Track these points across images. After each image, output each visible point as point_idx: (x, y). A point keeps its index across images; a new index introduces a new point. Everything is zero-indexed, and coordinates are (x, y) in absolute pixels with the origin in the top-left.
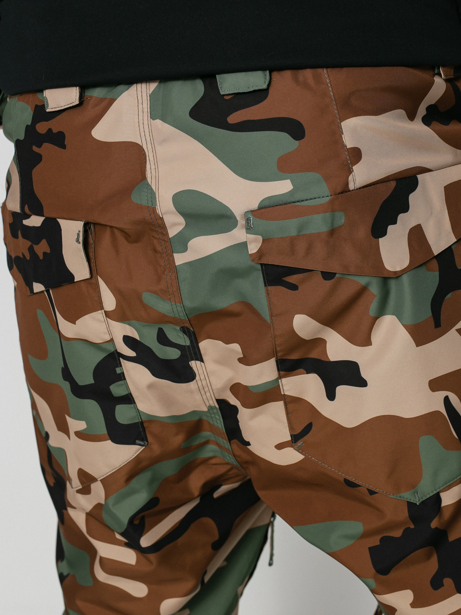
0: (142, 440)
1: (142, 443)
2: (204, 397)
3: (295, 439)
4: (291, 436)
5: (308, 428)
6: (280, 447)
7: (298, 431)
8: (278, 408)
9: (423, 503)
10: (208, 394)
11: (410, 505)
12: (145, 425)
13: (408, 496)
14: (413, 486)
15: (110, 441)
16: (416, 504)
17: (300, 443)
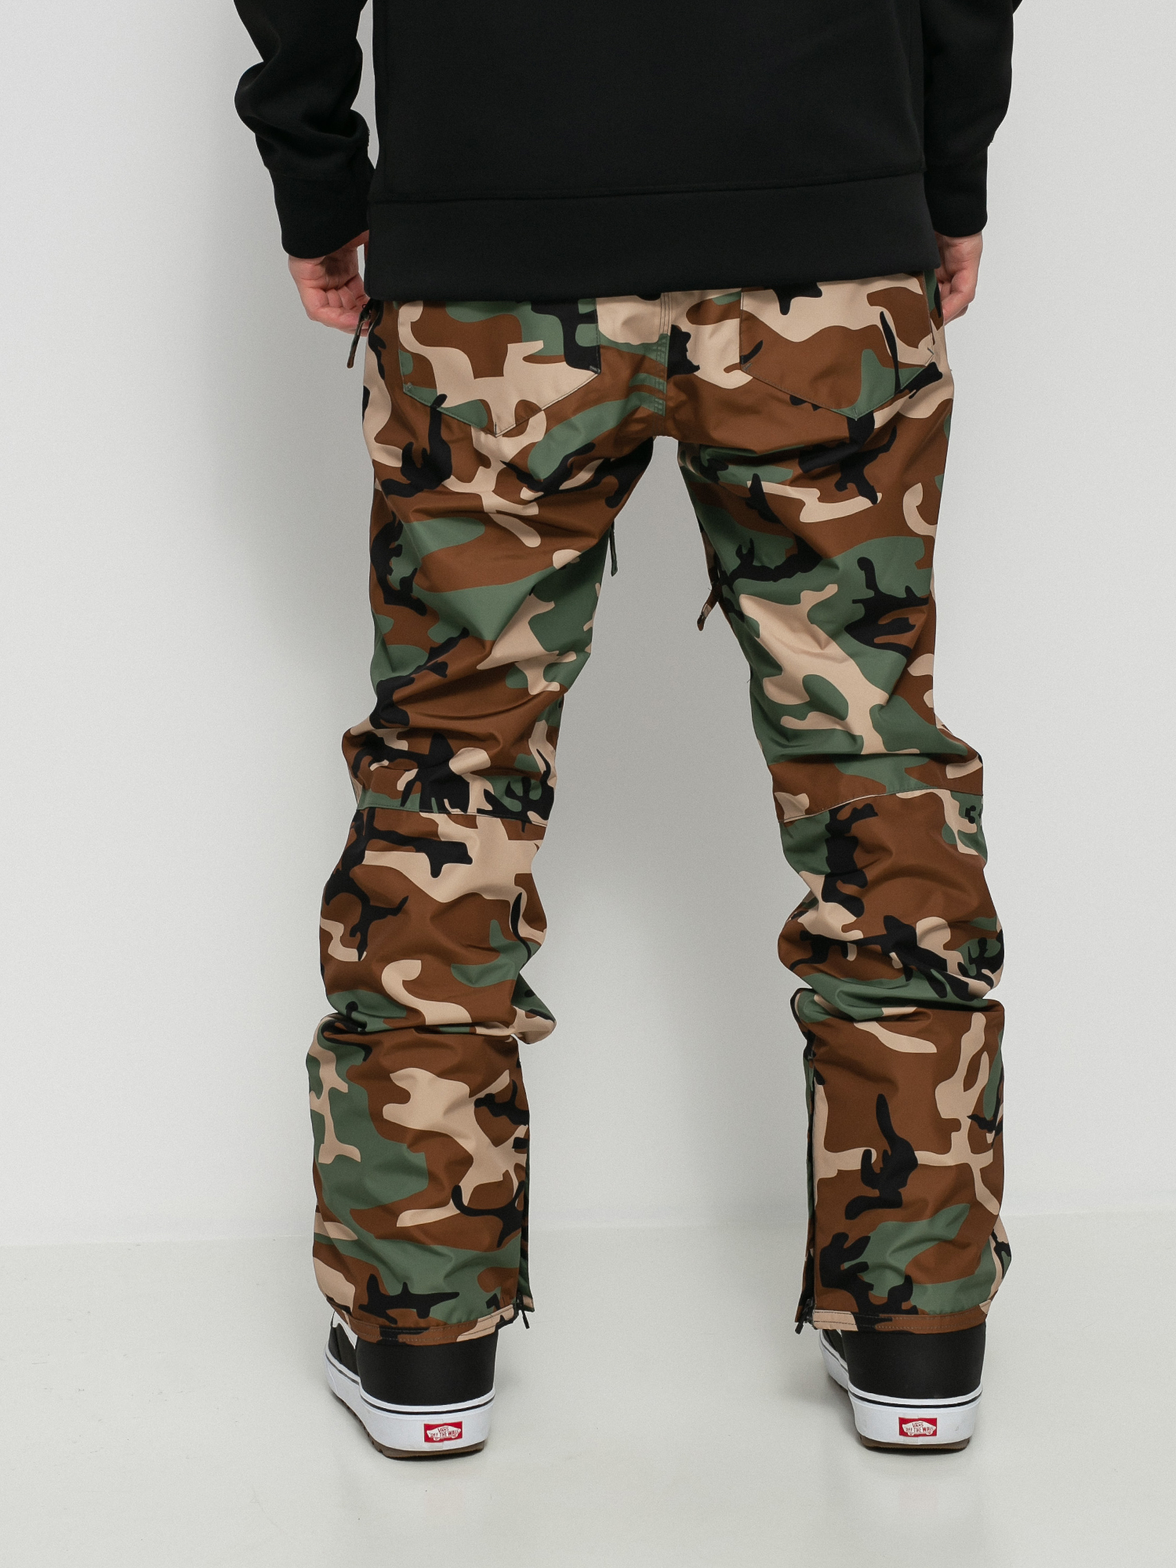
0: (596, 366)
1: (595, 369)
2: (663, 320)
3: (745, 360)
4: (740, 357)
5: (758, 348)
6: (728, 370)
7: (746, 352)
8: (731, 326)
9: (860, 419)
10: (667, 318)
11: (850, 420)
12: (602, 350)
13: (847, 411)
14: (852, 402)
15: (565, 363)
16: (854, 420)
17: (748, 365)
